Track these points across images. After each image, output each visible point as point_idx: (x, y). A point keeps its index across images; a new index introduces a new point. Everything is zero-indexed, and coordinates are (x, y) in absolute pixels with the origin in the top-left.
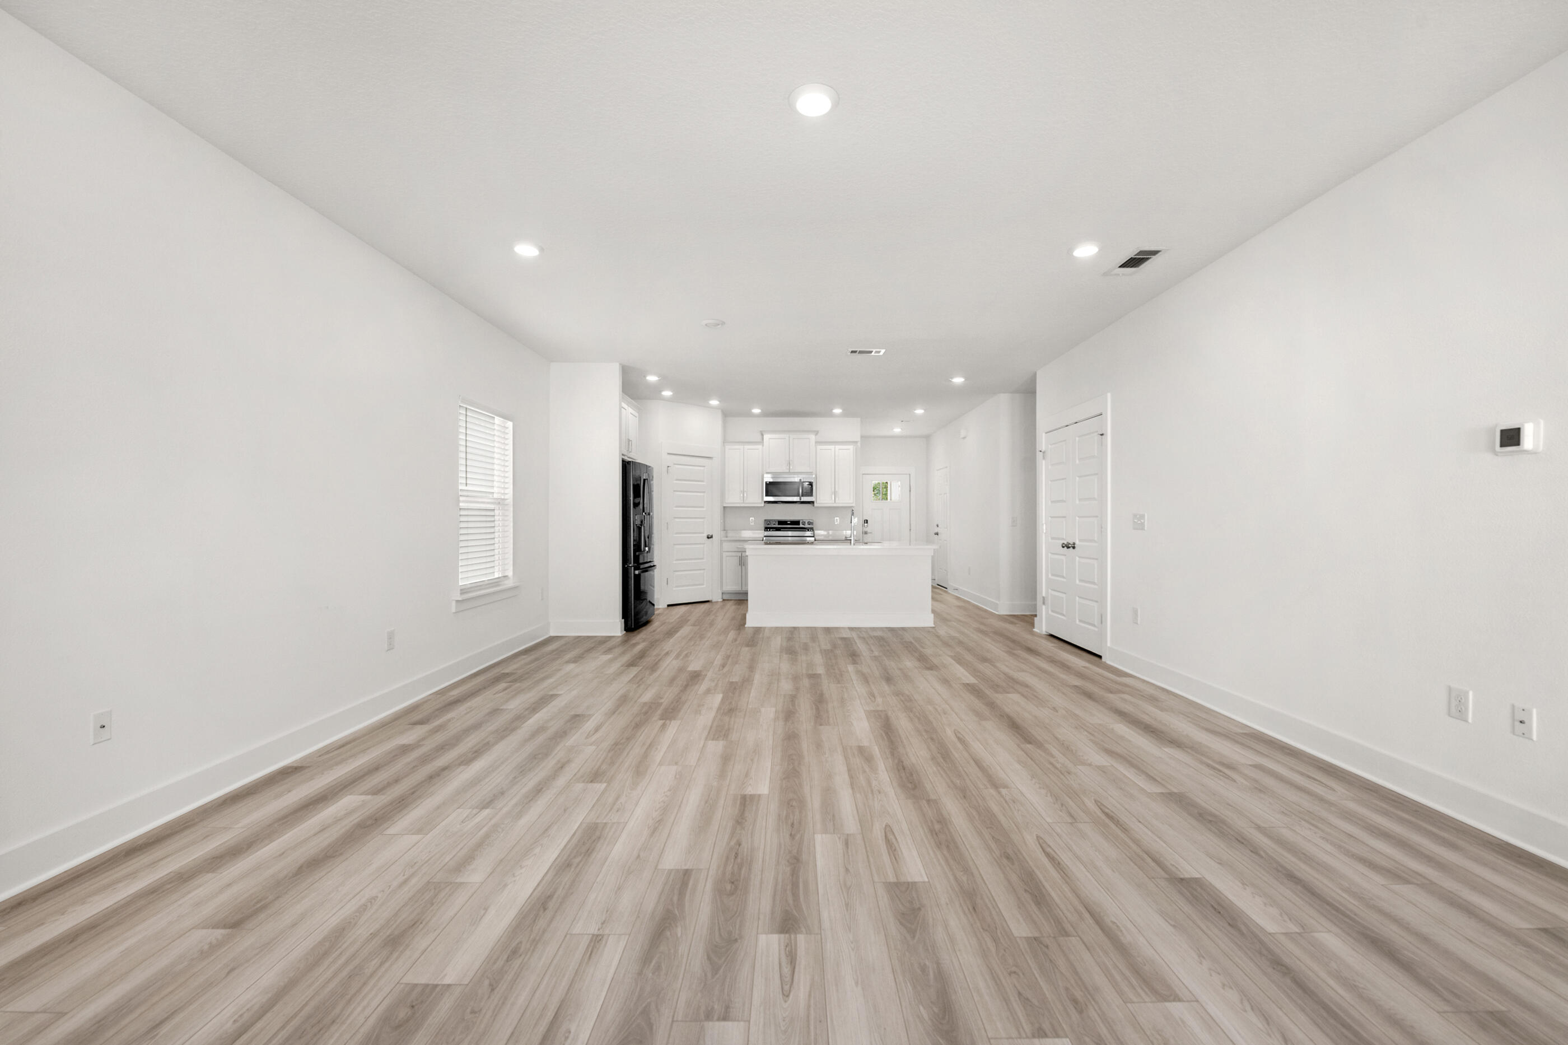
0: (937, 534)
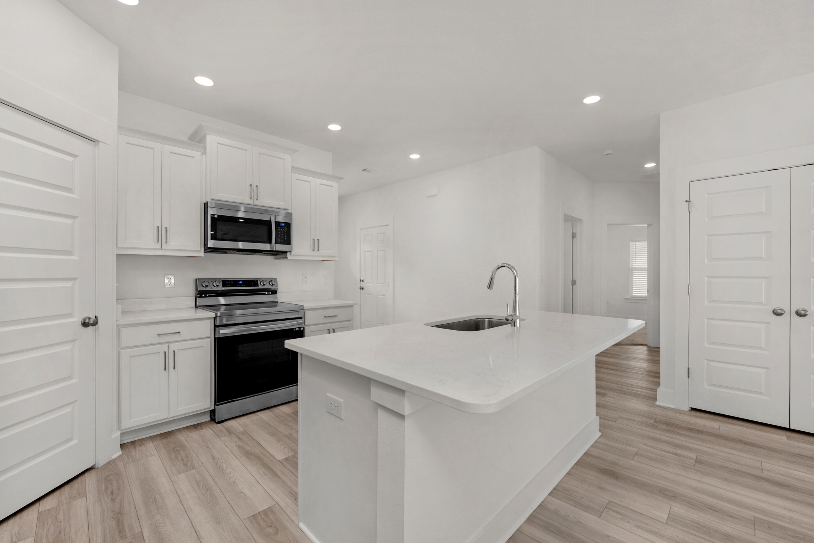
0: (363, 289)
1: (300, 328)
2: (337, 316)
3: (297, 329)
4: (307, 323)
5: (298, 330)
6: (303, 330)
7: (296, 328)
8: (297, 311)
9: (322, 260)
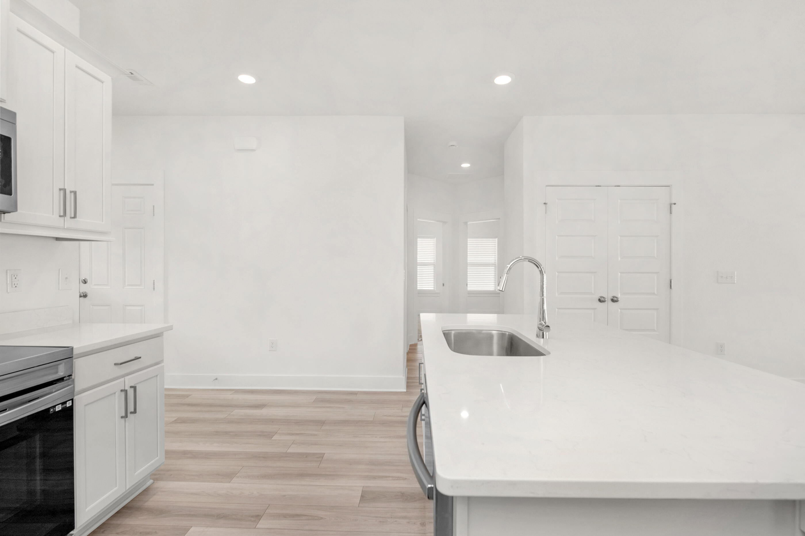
1: (65, 403)
2: (140, 358)
3: (58, 408)
4: (78, 388)
5: (60, 409)
6: (72, 406)
7: (55, 406)
8: (54, 363)
9: (57, 239)
